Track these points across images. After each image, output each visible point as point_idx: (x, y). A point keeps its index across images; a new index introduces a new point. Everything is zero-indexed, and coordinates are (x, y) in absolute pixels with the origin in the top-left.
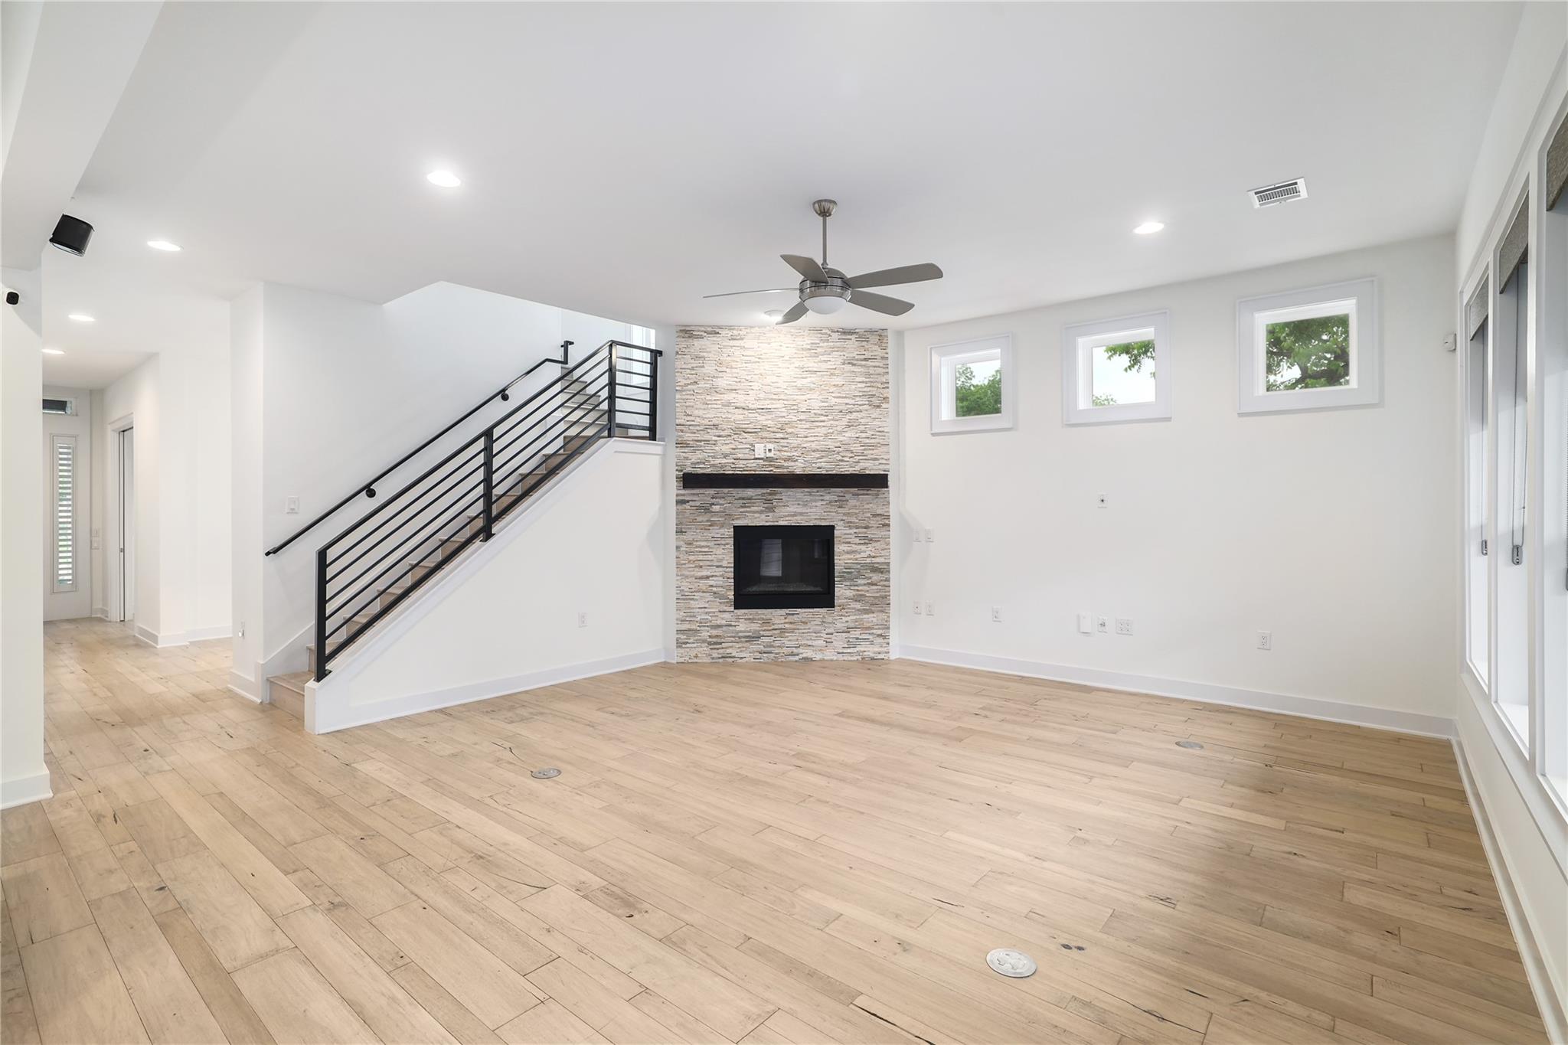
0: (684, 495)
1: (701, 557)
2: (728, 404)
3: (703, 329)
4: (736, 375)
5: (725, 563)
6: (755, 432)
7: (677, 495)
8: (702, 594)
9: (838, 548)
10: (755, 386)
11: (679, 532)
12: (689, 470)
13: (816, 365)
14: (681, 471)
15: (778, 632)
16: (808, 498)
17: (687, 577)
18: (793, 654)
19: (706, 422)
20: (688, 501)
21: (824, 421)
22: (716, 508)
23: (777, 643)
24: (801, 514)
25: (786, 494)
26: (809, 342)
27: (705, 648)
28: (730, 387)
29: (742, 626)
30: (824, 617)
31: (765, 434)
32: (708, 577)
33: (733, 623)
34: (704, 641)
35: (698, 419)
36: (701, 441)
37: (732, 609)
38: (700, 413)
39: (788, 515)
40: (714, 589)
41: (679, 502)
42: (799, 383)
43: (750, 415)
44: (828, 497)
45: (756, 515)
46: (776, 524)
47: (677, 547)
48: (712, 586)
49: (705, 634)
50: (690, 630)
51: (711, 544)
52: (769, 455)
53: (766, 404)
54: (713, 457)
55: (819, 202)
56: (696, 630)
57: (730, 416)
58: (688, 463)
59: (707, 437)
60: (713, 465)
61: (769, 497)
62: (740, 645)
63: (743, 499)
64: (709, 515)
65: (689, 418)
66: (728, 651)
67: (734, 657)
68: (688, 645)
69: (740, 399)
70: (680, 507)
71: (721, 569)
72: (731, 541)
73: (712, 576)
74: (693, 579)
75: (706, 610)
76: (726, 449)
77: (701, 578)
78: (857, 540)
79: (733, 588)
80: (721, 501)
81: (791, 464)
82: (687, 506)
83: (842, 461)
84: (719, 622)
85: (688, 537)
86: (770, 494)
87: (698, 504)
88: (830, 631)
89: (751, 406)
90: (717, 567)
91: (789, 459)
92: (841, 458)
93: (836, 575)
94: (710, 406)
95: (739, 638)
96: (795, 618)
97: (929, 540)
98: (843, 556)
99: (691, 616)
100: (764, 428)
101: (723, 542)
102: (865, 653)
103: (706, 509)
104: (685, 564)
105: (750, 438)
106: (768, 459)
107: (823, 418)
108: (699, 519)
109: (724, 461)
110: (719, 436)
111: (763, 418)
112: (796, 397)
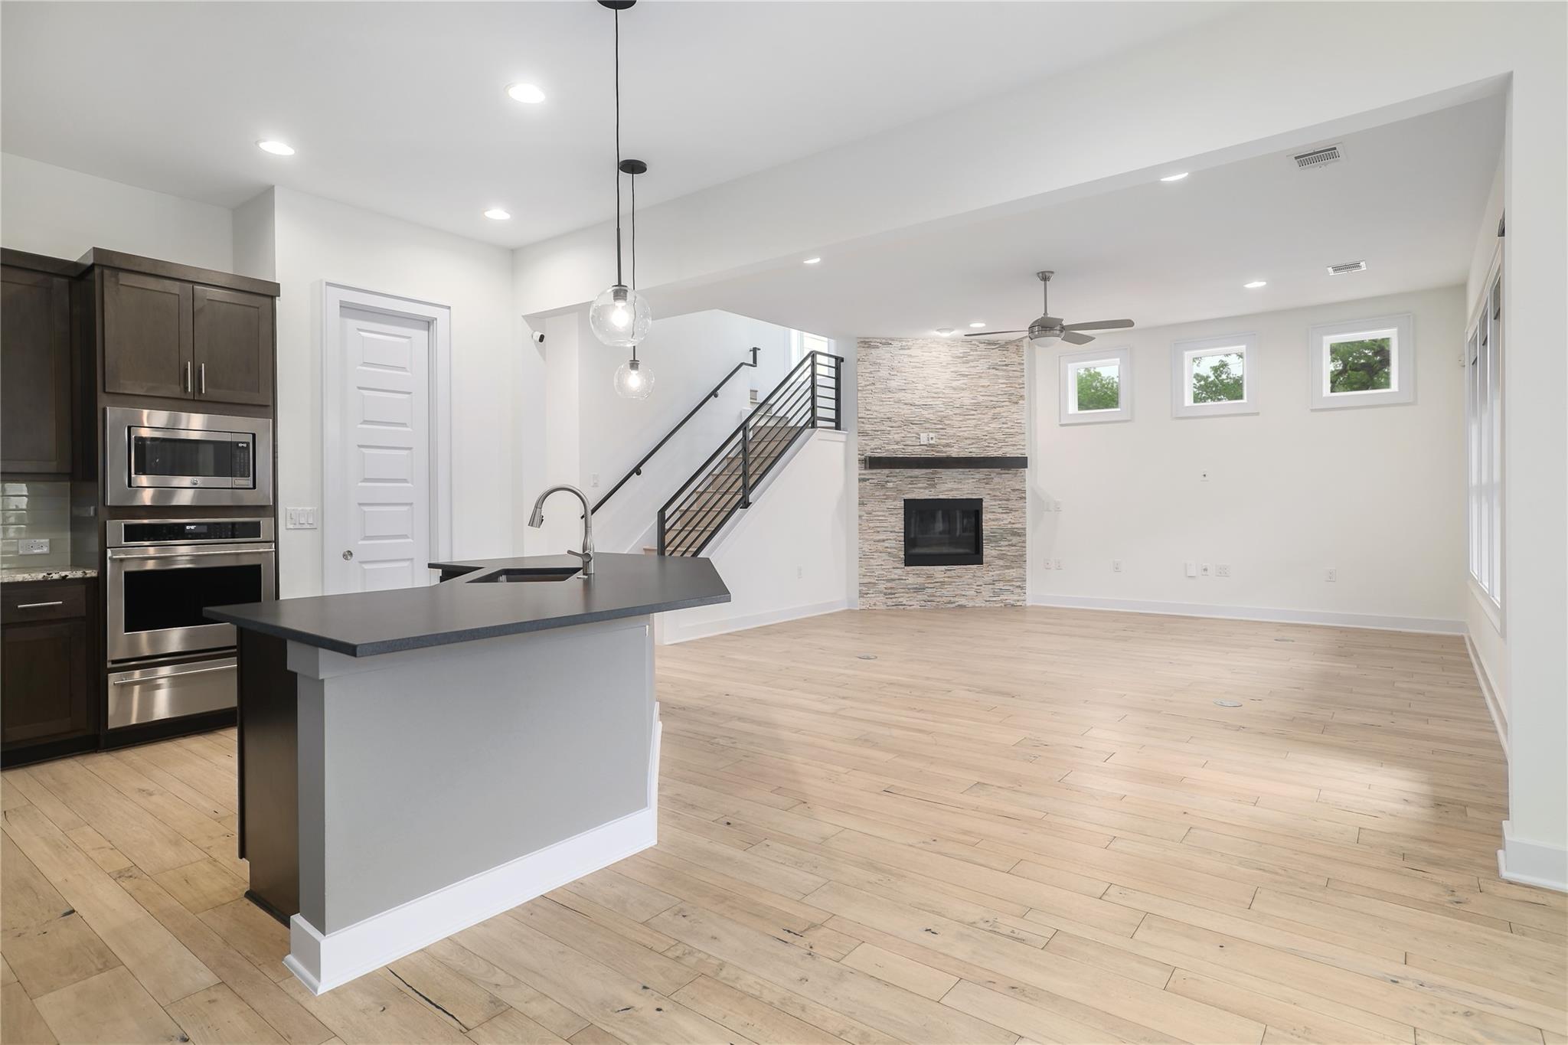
0: (864, 474)
1: (878, 525)
2: (899, 401)
3: (878, 341)
4: (904, 378)
5: (897, 529)
6: (920, 424)
7: (860, 474)
8: (880, 554)
9: (985, 517)
10: (920, 386)
11: (862, 504)
12: (869, 454)
13: (967, 370)
14: (863, 455)
15: (939, 584)
16: (962, 477)
17: (867, 540)
18: (950, 602)
19: (882, 415)
20: (868, 479)
21: (973, 415)
22: (890, 485)
23: (938, 594)
24: (957, 489)
25: (946, 474)
26: (962, 351)
27: (882, 598)
28: (900, 388)
29: (912, 580)
30: (975, 572)
31: (928, 425)
32: (884, 541)
33: (904, 578)
34: (881, 592)
35: (875, 413)
36: (878, 431)
37: (903, 566)
38: (877, 408)
39: (947, 491)
40: (889, 550)
41: (861, 480)
42: (955, 384)
43: (916, 410)
44: (978, 476)
45: (922, 490)
46: (937, 497)
47: (860, 517)
48: (887, 547)
49: (882, 586)
50: (870, 583)
51: (887, 514)
52: (931, 442)
53: (929, 401)
54: (888, 444)
55: (1042, 272)
56: (875, 583)
57: (900, 411)
58: (868, 448)
59: (883, 428)
60: (888, 450)
61: (932, 476)
62: (909, 595)
63: (911, 477)
64: (884, 490)
65: (869, 412)
66: (900, 600)
67: (905, 605)
68: (869, 595)
69: (907, 397)
70: (862, 484)
71: (894, 534)
72: (902, 511)
73: (887, 540)
74: (872, 542)
75: (883, 567)
76: (897, 437)
77: (879, 541)
78: (1000, 510)
79: (903, 549)
80: (894, 479)
81: (948, 449)
82: (867, 483)
83: (989, 447)
84: (893, 577)
85: (868, 508)
86: (932, 474)
87: (876, 481)
88: (978, 583)
89: (917, 403)
90: (891, 532)
91: (947, 445)
92: (987, 444)
93: (984, 538)
94: (885, 403)
95: (909, 589)
96: (952, 573)
97: (1058, 510)
98: (990, 523)
99: (870, 572)
100: (927, 421)
101: (896, 512)
102: (1007, 601)
103: (882, 486)
104: (866, 530)
105: (916, 428)
106: (930, 445)
107: (973, 412)
108: (877, 493)
109: (896, 447)
110: (892, 427)
111: (926, 412)
112: (951, 396)
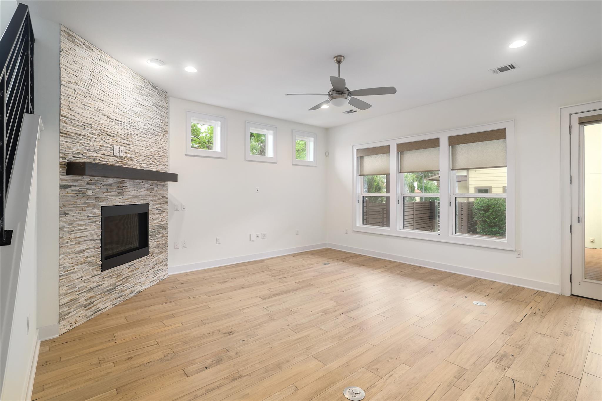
0: (66, 180)
1: (79, 235)
2: (99, 110)
3: (82, 40)
4: (103, 89)
5: (95, 237)
6: (113, 136)
7: (62, 180)
8: (80, 266)
9: (151, 217)
10: (114, 102)
11: (63, 214)
12: (71, 158)
13: (141, 100)
14: (65, 158)
15: (125, 280)
16: (139, 186)
17: (69, 254)
18: (132, 292)
19: (84, 120)
20: (71, 186)
21: (145, 138)
22: (90, 192)
23: (125, 288)
24: (136, 197)
25: (130, 183)
26: (140, 85)
27: (83, 312)
28: (99, 97)
29: (107, 283)
30: (145, 262)
31: (118, 139)
32: (84, 251)
33: (100, 283)
34: (81, 306)
35: (77, 116)
36: (80, 135)
37: (100, 272)
38: (80, 111)
39: (130, 198)
40: (89, 259)
41: (63, 187)
42: (135, 109)
43: (111, 123)
44: (147, 186)
45: (114, 198)
46: (124, 204)
47: (61, 229)
48: (87, 257)
49: (82, 300)
50: (71, 300)
51: (86, 222)
52: (121, 154)
53: (119, 118)
54: (88, 150)
55: (336, 57)
56: (76, 298)
57: (99, 120)
58: (70, 152)
59: (84, 132)
60: (88, 157)
61: (121, 185)
62: (105, 298)
63: (107, 185)
64: (85, 198)
65: (71, 112)
66: (98, 306)
67: (102, 309)
68: (70, 315)
69: (106, 110)
70: (64, 191)
71: (92, 242)
72: (99, 219)
73: (87, 249)
74: (73, 255)
75: (83, 279)
76: (97, 145)
77: (80, 252)
78: (157, 212)
79: (100, 255)
80: (93, 187)
81: (131, 162)
82: (69, 190)
83: (152, 164)
84: (91, 286)
85: (69, 218)
86: (121, 183)
87: (77, 188)
88: (147, 270)
89: (112, 117)
90: (91, 240)
91: (130, 159)
92: (151, 162)
93: (150, 234)
94: (86, 107)
95: (104, 293)
96: (133, 268)
97: (184, 209)
98: (153, 222)
99: (71, 288)
100: (118, 134)
101: (94, 220)
102: (160, 278)
103: (82, 193)
104: (68, 242)
105: (110, 140)
106: (120, 157)
107: (145, 136)
108: (79, 202)
109: (95, 154)
110: (92, 134)
111: (117, 127)
112: (134, 118)
